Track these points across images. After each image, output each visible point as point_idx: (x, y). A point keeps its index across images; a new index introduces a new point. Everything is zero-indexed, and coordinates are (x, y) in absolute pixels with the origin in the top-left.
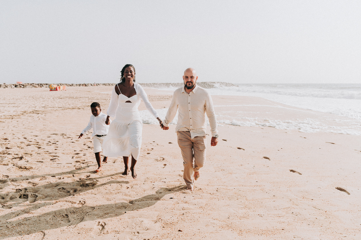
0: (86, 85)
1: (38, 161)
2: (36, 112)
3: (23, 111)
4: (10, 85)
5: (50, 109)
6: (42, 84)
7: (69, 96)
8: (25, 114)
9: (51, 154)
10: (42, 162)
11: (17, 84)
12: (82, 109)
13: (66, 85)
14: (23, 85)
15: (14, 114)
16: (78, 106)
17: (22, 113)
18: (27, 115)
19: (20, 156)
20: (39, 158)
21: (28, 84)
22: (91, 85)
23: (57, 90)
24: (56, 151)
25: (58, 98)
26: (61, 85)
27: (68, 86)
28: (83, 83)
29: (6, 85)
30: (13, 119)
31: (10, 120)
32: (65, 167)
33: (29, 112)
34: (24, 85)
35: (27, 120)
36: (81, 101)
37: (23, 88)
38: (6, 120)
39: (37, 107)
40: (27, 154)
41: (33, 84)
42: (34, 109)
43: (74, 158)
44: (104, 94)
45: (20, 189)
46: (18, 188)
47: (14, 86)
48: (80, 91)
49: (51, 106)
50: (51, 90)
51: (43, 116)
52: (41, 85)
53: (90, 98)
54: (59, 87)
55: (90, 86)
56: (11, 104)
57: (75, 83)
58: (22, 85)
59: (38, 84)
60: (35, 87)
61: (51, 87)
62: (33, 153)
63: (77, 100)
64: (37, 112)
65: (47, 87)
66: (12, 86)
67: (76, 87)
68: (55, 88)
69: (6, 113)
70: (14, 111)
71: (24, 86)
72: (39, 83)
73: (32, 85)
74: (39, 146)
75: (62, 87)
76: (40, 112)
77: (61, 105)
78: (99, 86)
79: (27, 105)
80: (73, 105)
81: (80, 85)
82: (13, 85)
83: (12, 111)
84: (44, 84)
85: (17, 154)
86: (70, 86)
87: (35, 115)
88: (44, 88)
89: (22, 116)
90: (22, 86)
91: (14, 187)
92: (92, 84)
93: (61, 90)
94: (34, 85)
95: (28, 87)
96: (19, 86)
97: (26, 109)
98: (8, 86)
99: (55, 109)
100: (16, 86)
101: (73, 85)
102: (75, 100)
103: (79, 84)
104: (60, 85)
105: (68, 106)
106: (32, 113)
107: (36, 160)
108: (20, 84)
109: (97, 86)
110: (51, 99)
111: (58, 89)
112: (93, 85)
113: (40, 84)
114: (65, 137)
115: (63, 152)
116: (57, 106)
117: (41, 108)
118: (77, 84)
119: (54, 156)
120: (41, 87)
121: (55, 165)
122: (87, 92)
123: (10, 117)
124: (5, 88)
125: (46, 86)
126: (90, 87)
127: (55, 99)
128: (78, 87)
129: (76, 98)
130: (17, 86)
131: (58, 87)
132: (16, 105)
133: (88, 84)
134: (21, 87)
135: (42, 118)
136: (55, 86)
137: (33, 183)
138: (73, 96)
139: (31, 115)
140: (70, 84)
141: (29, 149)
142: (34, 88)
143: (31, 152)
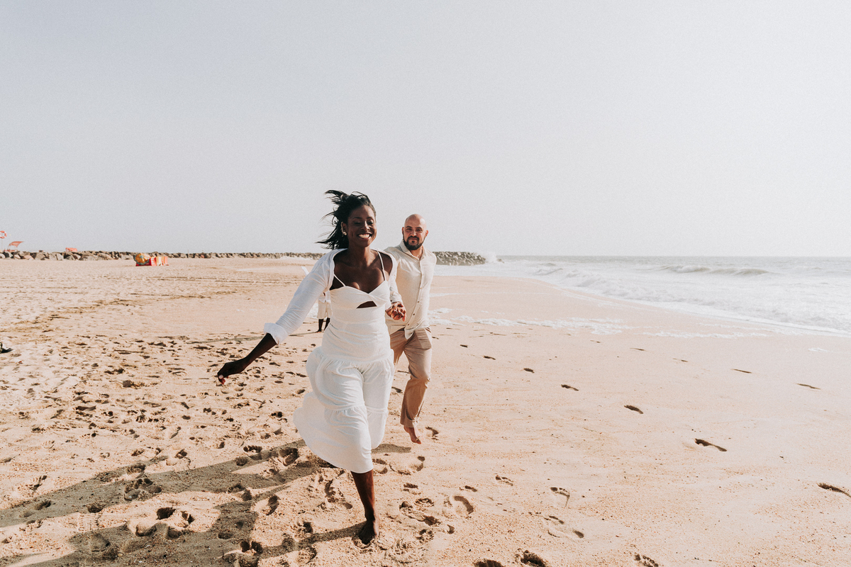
0: (205, 256)
1: (152, 375)
2: (122, 302)
3: (96, 300)
4: (54, 254)
5: (146, 297)
6: (118, 253)
7: (176, 275)
8: (103, 305)
9: (169, 366)
10: (158, 377)
11: (68, 253)
12: (208, 299)
13: (167, 254)
14: (81, 255)
15: (82, 304)
16: (199, 293)
17: (97, 304)
18: (107, 308)
19: (118, 369)
20: (150, 371)
21: (91, 252)
22: (217, 256)
23: (150, 264)
24: (177, 362)
25: (156, 279)
26: (156, 255)
27: (171, 257)
28: (200, 253)
29: (46, 254)
30: (84, 314)
31: (78, 315)
32: (199, 383)
33: (107, 302)
34: (83, 253)
35: (110, 315)
36: (202, 285)
37: (80, 259)
38: (71, 314)
39: (122, 294)
40: (128, 366)
41: (101, 252)
42: (117, 297)
43: (211, 371)
44: (245, 273)
45: (134, 411)
46: (129, 409)
47: (62, 257)
48: (196, 266)
49: (147, 293)
50: (138, 265)
51: (137, 308)
52: (117, 255)
53: (218, 280)
54: (155, 259)
55: (215, 257)
56: (69, 288)
57: (184, 252)
58: (78, 254)
59: (111, 253)
60: (105, 258)
61: (138, 259)
62: (138, 364)
63: (194, 282)
64: (124, 302)
65: (127, 259)
66: (59, 256)
67: (186, 259)
68: (146, 261)
69: (64, 304)
70: (80, 301)
71: (83, 256)
72: (112, 251)
73: (99, 254)
74: (146, 355)
75: (159, 258)
76: (130, 303)
77: (167, 291)
78: (231, 258)
79: (99, 290)
80: (188, 292)
81: (194, 256)
82: (61, 254)
83: (75, 300)
84: (123, 253)
85: (111, 366)
86: (175, 256)
87: (120, 307)
88: (121, 261)
89: (97, 309)
90: (79, 257)
91: (123, 409)
92: (218, 253)
93: (158, 264)
94: (103, 254)
95: (91, 259)
96: (72, 257)
97: (102, 297)
98: (50, 256)
99: (157, 297)
100: (66, 256)
101: (179, 255)
102: (191, 282)
103: (192, 253)
104: (154, 255)
105: (179, 293)
106: (115, 303)
107: (146, 375)
108: (74, 253)
109: (228, 257)
110: (144, 279)
111: (152, 262)
112: (220, 256)
113: (115, 253)
114: (187, 341)
115: (190, 363)
116: (157, 292)
117: (130, 296)
118: (189, 253)
119: (176, 369)
120: (116, 258)
121: (181, 380)
122: (211, 268)
123: (76, 309)
124: (43, 259)
125: (127, 257)
126: (214, 260)
127: (151, 281)
128: (190, 259)
129: (192, 279)
130: (68, 255)
131: (152, 259)
132: (79, 291)
133: (210, 254)
134: (76, 258)
135: (135, 311)
136: (147, 257)
137: (153, 404)
138: (184, 276)
139: (114, 307)
140: (175, 253)
141: (131, 359)
142: (102, 261)
143: (134, 362)
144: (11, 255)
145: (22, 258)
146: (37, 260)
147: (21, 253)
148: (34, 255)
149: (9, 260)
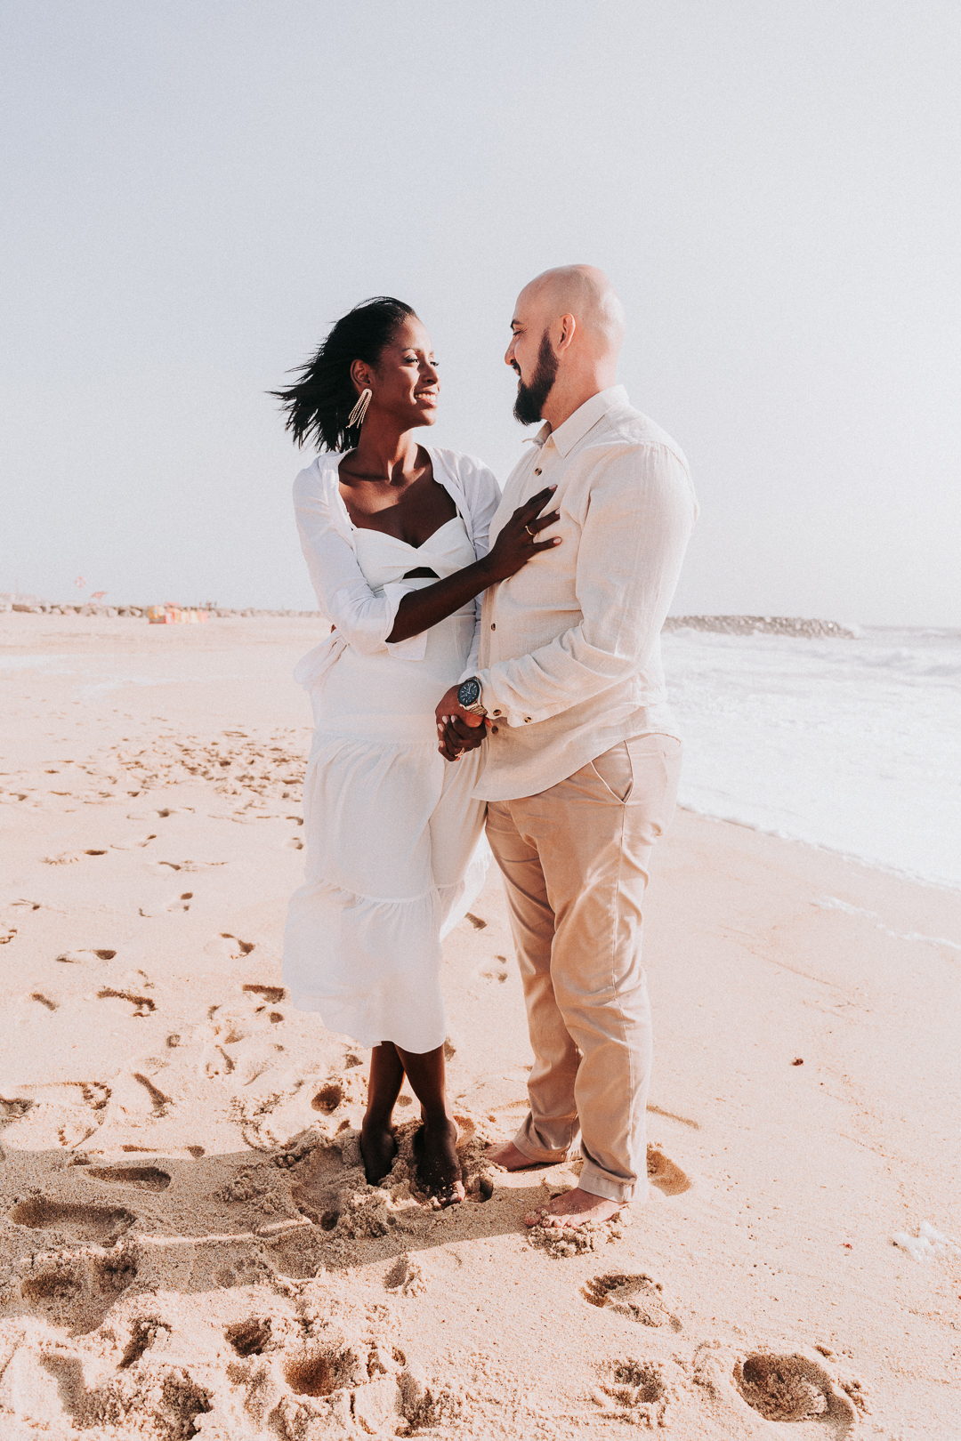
4: (104, 608)
11: (124, 606)
14: (141, 610)
29: (93, 607)
47: (116, 612)
58: (137, 609)
66: (111, 611)
82: (115, 608)
90: (138, 613)
96: (128, 612)
100: (121, 612)
108: (132, 607)
124: (89, 616)
130: (124, 611)
134: (133, 614)
144: (49, 609)
145: (63, 613)
146: (81, 617)
147: (62, 607)
148: (77, 610)
149: (46, 616)
